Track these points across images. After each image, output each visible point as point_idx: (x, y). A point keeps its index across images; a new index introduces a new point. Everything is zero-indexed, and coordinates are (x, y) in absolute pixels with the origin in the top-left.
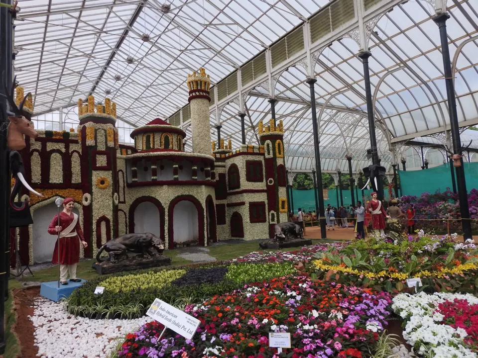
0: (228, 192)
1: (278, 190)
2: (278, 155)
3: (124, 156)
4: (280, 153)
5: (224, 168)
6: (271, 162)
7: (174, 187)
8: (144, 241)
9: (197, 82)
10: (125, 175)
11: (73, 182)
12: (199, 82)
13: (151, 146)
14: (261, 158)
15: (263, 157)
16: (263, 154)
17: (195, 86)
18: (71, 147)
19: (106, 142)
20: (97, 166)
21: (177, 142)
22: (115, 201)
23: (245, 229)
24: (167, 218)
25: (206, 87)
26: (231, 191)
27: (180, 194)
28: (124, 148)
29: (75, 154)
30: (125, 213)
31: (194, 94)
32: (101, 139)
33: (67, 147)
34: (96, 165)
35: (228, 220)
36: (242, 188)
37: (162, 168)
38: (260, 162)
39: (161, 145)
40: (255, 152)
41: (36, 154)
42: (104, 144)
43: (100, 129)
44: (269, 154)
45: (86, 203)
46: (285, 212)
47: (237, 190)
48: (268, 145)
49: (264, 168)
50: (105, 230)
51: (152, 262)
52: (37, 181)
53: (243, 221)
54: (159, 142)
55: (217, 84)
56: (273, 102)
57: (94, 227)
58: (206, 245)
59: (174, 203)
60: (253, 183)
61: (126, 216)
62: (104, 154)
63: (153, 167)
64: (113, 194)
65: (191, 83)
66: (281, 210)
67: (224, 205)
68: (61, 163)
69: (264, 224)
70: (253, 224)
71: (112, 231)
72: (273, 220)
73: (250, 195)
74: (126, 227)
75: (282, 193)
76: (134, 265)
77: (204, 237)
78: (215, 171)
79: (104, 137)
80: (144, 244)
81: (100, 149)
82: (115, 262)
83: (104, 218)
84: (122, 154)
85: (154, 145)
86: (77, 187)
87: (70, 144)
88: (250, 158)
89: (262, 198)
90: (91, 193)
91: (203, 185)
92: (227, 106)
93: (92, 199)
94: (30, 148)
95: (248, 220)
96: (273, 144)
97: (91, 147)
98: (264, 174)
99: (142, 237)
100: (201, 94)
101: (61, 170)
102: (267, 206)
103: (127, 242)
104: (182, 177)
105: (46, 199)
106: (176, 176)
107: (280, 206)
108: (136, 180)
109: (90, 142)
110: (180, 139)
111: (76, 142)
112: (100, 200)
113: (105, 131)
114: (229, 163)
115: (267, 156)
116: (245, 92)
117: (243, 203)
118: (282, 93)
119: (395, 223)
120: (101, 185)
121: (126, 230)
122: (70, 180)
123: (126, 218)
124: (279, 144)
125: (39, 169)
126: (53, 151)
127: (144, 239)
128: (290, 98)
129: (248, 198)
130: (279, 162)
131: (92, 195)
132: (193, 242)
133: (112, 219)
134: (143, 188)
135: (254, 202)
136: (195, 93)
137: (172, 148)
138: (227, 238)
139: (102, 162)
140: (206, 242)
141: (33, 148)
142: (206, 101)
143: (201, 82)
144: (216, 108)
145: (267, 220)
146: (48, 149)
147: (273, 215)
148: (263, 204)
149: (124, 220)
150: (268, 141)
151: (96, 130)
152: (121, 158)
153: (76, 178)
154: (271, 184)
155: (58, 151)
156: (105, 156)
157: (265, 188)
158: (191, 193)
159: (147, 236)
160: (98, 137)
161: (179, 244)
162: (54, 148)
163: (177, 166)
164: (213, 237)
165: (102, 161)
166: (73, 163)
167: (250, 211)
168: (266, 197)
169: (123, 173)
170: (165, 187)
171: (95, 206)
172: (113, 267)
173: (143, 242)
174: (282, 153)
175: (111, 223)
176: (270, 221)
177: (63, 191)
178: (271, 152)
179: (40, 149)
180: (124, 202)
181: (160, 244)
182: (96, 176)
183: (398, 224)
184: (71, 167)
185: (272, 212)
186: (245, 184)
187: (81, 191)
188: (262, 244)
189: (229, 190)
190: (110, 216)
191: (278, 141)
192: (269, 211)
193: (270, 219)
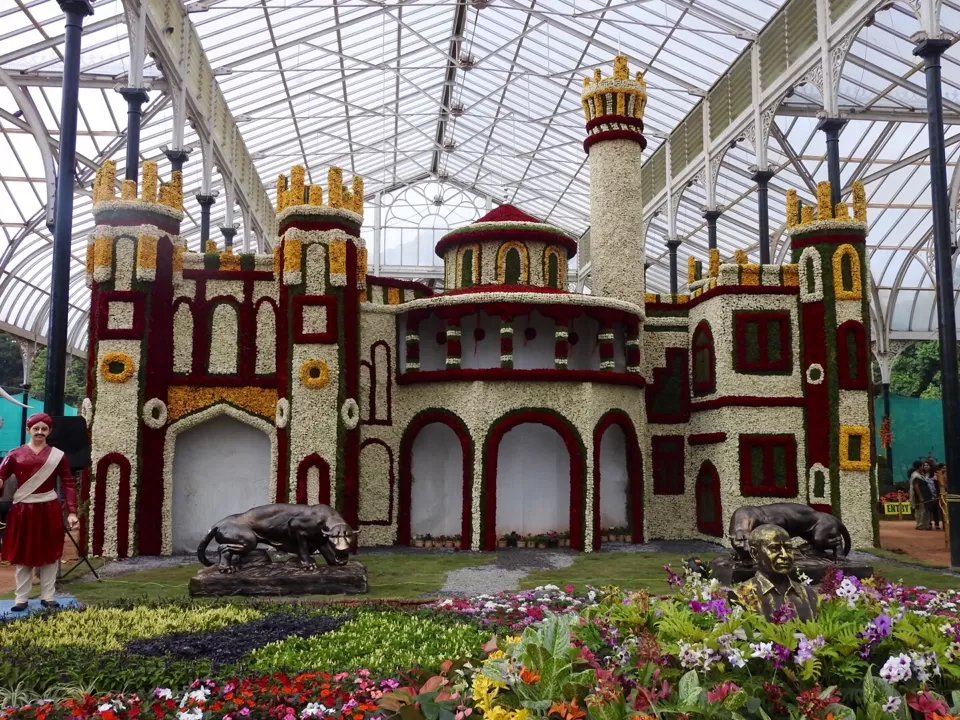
0: (693, 401)
1: (837, 400)
2: (839, 291)
3: (392, 307)
4: (848, 285)
5: (682, 334)
6: (816, 315)
7: (502, 386)
9: (602, 96)
10: (393, 355)
11: (258, 371)
12: (609, 96)
13: (474, 279)
14: (788, 303)
15: (794, 298)
16: (795, 291)
17: (599, 109)
18: (256, 289)
19: (327, 275)
20: (304, 332)
21: (544, 263)
22: (345, 417)
24: (478, 467)
25: (631, 108)
26: (699, 399)
27: (517, 405)
28: (394, 287)
29: (266, 307)
30: (389, 451)
31: (596, 130)
32: (315, 266)
33: (248, 291)
34: (302, 330)
35: (690, 481)
36: (722, 391)
37: (479, 335)
38: (782, 317)
39: (497, 275)
40: (765, 283)
41: (184, 307)
42: (322, 279)
43: (314, 242)
44: (811, 289)
45: (280, 422)
46: (858, 470)
47: (709, 397)
48: (809, 261)
49: (796, 332)
50: (318, 488)
52: (184, 369)
53: (722, 490)
54: (491, 267)
55: (710, 91)
56: (832, 128)
57: (293, 479)
58: (589, 549)
59: (501, 428)
60: (755, 377)
61: (391, 455)
62: (322, 305)
63: (450, 333)
64: (341, 401)
65: (590, 102)
66: (845, 462)
67: (680, 439)
68: (236, 328)
70: (753, 501)
72: (819, 492)
73: (743, 412)
74: (392, 482)
75: (853, 411)
76: (267, 583)
77: (585, 527)
78: (637, 342)
79: (323, 262)
80: (302, 533)
81: (313, 293)
82: (226, 571)
83: (314, 460)
84: (386, 302)
85: (480, 275)
86: (266, 382)
87: (256, 283)
88: (749, 302)
89: (789, 422)
90: (289, 398)
91: (586, 381)
92: (733, 151)
93: (290, 413)
94: (172, 295)
95: (736, 487)
96: (823, 258)
97: (292, 286)
98: (796, 350)
99: (301, 514)
100: (615, 127)
101: (234, 343)
102: (801, 448)
104: (522, 362)
105: (201, 410)
106: (505, 358)
107: (843, 448)
108: (414, 366)
109: (291, 277)
110: (553, 258)
111: (268, 277)
112: (308, 414)
113: (326, 246)
114: (695, 317)
115: (806, 296)
116: (769, 108)
117: (720, 437)
118: (883, 95)
120: (311, 379)
121: (392, 491)
122: (253, 366)
123: (392, 461)
124: (846, 258)
125: (189, 341)
126: (220, 300)
127: (304, 521)
128: (913, 109)
129: (734, 423)
130: (847, 312)
131: (291, 403)
133: (334, 463)
134: (429, 388)
135: (757, 435)
136: (599, 127)
137: (528, 282)
138: (686, 533)
139: (314, 323)
140: (589, 540)
141: (178, 294)
142: (628, 147)
143: (614, 95)
144: (706, 162)
145: (803, 491)
146: (209, 297)
147: (819, 476)
148: (788, 441)
149: (387, 465)
150: (810, 251)
151: (304, 247)
152: (383, 312)
153: (265, 364)
154: (816, 382)
155: (229, 299)
156: (323, 310)
157: (799, 394)
158: (550, 405)
160: (310, 263)
162: (222, 293)
163: (509, 330)
164: (634, 528)
165: (315, 319)
166: (259, 325)
167: (740, 461)
168: (801, 422)
169: (388, 350)
170: (477, 387)
171: (297, 430)
174: (857, 284)
175: (333, 473)
176: (812, 495)
177: (236, 391)
178: (818, 282)
179: (192, 296)
180: (388, 422)
182: (302, 357)
184: (254, 337)
185: (818, 467)
186: (729, 381)
187: (274, 393)
188: (692, 564)
189: (696, 396)
190: (330, 455)
191: (841, 249)
192: (809, 465)
193: (811, 490)
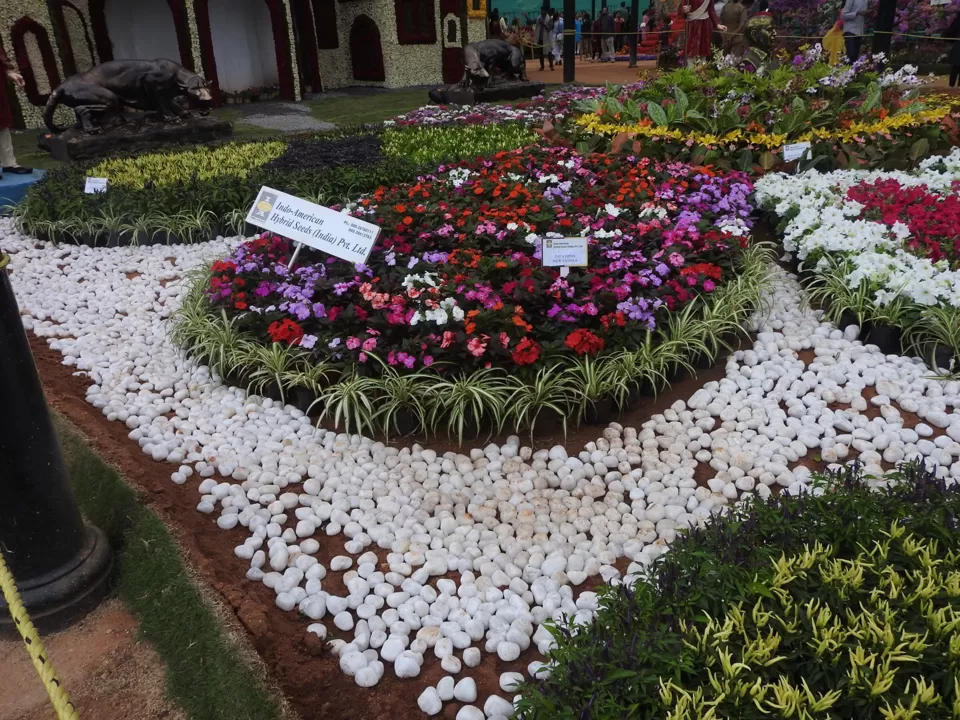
8: (159, 79)
23: (386, 58)
24: (193, 26)
30: (79, 13)
35: (343, 37)
46: (479, 18)
50: (40, 56)
51: (188, 132)
53: (382, 40)
57: (8, 47)
58: (298, 98)
61: (83, 20)
66: (471, 12)
69: (430, 47)
70: (407, 48)
71: (58, 60)
72: (452, 38)
74: (91, 50)
77: (293, 78)
80: (159, 88)
82: (96, 133)
83: (28, 24)
95: (394, 38)
99: (150, 69)
102: (437, 1)
103: (115, 81)
119: (765, 27)
121: (93, 58)
123: (85, 25)
127: (158, 75)
132: (266, 90)
133: (51, 27)
138: (344, 82)
140: (297, 90)
145: (439, 38)
147: (452, 24)
149: (82, 30)
159: (162, 67)
161: (233, 96)
164: (312, 79)
167: (397, 14)
172: (93, 144)
173: (156, 82)
175: (52, 39)
176: (446, 39)
181: (198, 88)
183: (770, 30)
185: (451, 16)
188: (434, 93)
190: (43, 18)
192: (443, 16)
193: (446, 37)
